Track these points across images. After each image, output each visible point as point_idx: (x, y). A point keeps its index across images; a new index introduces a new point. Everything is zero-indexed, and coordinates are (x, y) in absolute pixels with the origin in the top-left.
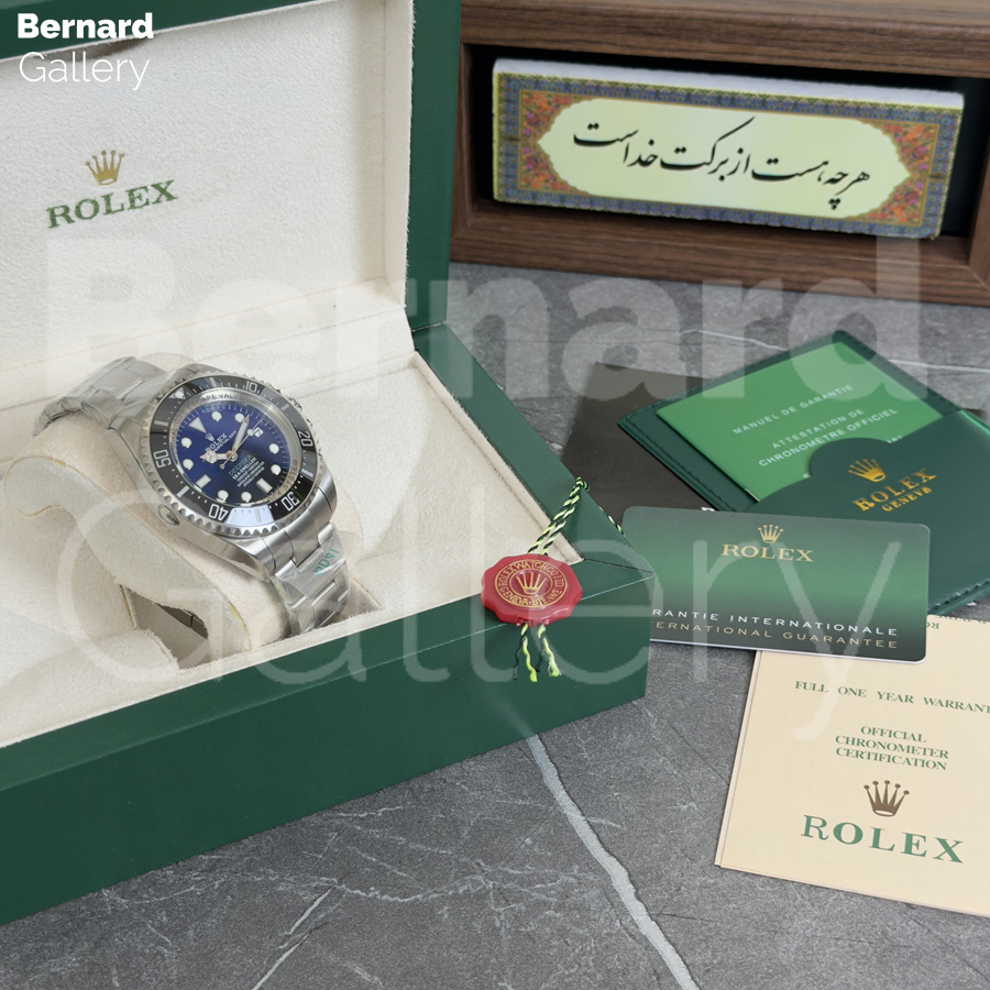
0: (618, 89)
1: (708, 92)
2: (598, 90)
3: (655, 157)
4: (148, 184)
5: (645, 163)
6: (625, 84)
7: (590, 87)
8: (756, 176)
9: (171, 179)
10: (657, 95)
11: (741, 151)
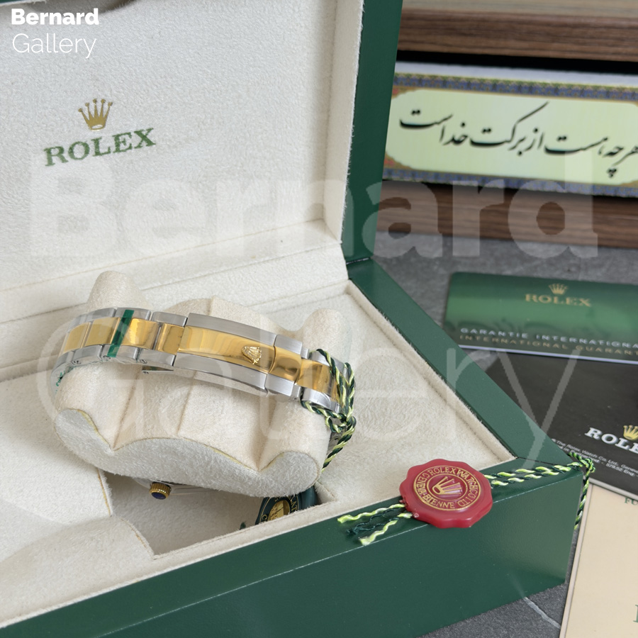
0: (437, 81)
1: (509, 82)
2: (420, 82)
3: (466, 137)
4: (132, 130)
5: (457, 142)
6: (443, 77)
7: (414, 80)
8: (549, 151)
9: (151, 127)
10: (469, 86)
11: (536, 130)
